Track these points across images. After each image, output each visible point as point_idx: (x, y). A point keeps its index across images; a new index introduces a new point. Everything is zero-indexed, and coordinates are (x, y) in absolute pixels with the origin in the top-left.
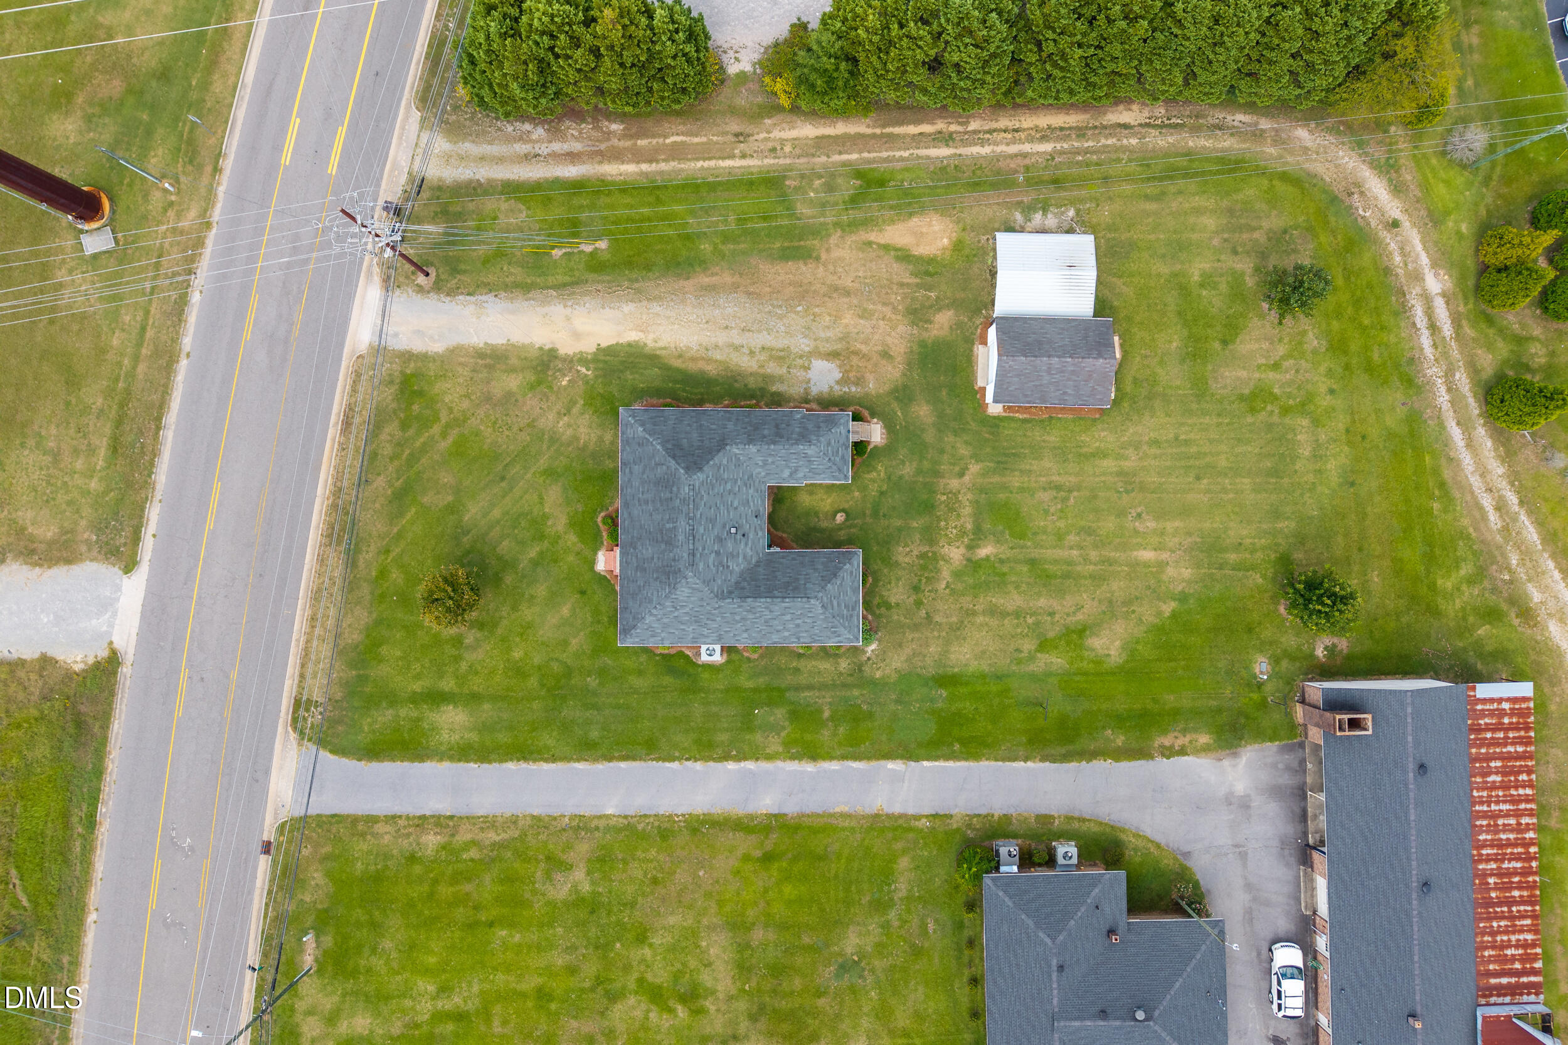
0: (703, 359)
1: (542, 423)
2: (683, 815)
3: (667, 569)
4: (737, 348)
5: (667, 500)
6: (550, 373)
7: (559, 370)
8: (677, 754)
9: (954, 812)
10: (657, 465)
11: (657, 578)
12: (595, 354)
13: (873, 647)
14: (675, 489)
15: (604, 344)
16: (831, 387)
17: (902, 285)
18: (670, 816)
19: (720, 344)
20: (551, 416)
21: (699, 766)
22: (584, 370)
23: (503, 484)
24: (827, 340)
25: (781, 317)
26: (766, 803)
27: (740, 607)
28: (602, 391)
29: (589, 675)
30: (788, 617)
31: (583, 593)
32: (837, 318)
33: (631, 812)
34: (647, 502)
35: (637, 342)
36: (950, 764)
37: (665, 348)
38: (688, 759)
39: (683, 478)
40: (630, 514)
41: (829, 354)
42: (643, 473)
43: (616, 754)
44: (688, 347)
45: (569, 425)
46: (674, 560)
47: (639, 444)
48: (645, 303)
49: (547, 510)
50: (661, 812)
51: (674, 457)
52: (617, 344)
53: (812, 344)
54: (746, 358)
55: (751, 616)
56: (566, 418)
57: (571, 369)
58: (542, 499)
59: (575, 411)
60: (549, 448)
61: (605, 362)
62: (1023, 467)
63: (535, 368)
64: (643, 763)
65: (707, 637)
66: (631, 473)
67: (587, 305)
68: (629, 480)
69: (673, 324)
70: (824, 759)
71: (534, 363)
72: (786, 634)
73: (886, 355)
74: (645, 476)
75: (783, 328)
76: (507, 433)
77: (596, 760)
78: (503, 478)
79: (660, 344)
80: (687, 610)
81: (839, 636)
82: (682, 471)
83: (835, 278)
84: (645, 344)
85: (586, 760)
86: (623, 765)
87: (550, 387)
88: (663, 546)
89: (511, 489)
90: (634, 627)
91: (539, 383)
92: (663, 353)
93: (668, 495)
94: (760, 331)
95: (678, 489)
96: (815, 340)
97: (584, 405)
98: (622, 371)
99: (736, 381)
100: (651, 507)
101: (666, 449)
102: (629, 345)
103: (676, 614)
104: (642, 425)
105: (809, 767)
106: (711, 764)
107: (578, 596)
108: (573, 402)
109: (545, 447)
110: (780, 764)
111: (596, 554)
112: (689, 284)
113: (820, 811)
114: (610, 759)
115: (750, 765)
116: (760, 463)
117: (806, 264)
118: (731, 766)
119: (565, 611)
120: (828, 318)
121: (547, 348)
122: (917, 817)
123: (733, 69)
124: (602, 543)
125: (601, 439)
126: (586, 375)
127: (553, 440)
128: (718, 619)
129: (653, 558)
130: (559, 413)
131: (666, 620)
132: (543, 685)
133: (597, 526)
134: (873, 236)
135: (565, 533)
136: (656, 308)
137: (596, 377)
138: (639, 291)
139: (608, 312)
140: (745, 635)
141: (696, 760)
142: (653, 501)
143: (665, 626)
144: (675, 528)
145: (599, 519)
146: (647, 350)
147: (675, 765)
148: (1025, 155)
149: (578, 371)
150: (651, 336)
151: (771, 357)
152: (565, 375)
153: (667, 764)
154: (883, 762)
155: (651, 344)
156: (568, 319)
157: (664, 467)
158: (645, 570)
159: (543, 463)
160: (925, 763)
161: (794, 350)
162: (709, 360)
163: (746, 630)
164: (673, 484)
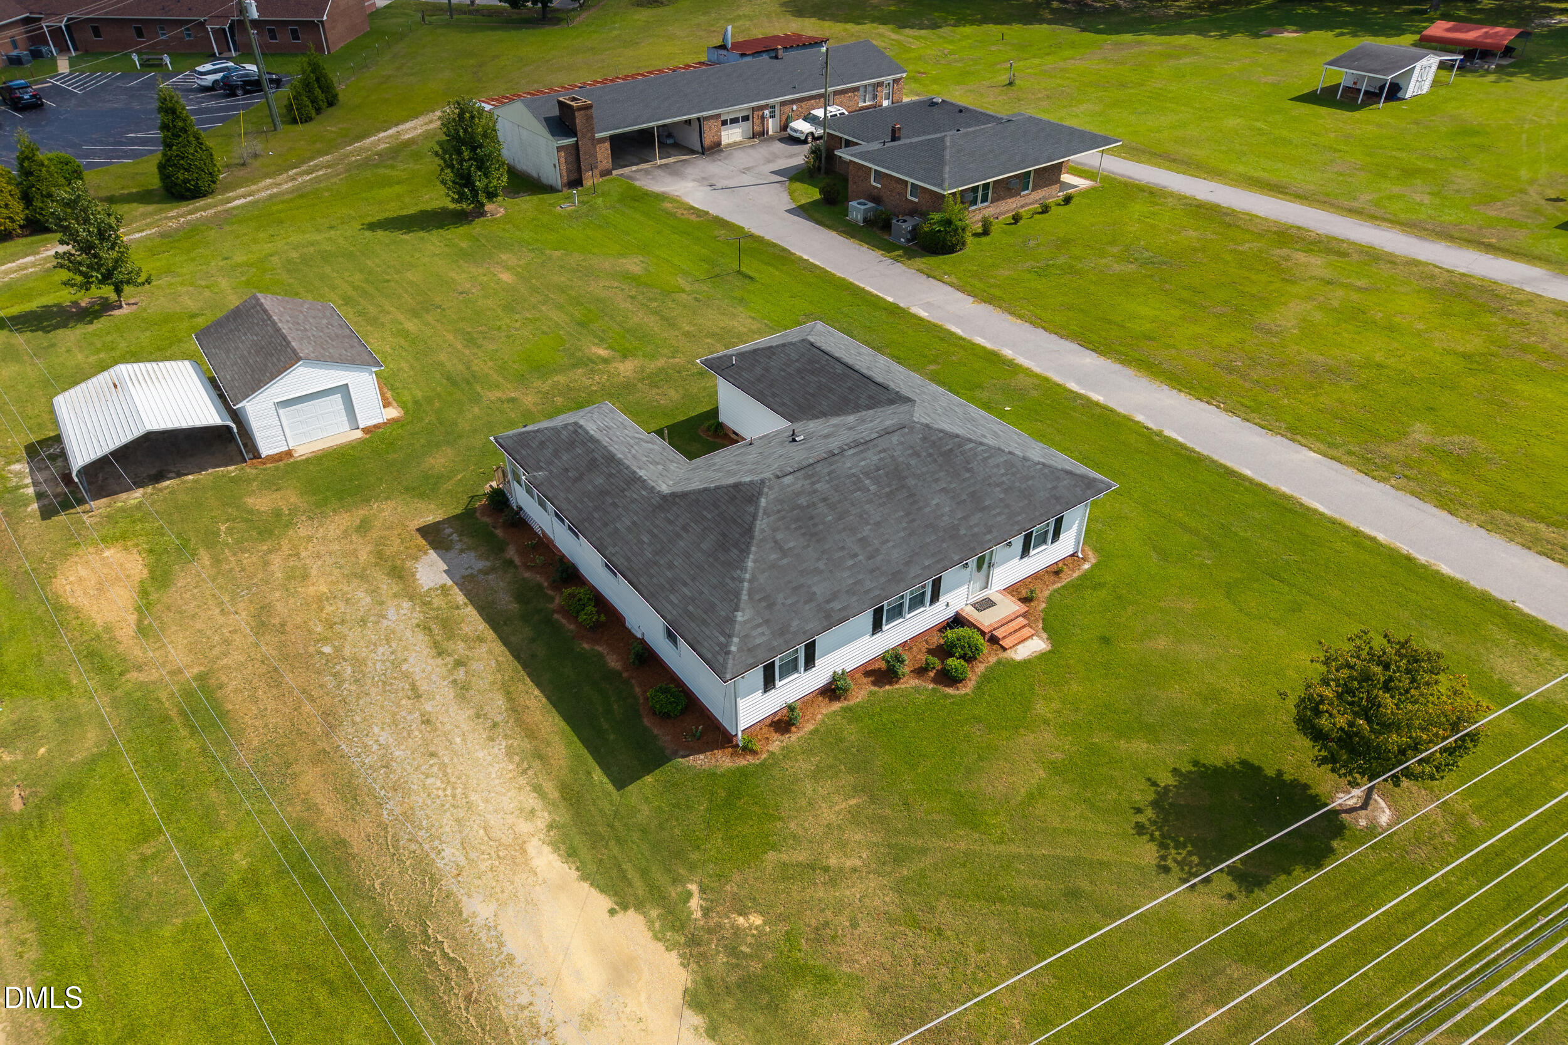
0: (519, 722)
1: (886, 900)
2: (1208, 403)
3: (940, 460)
4: (463, 690)
6: (756, 967)
7: (733, 951)
9: (911, 271)
10: (784, 553)
11: (968, 470)
12: (639, 906)
14: (803, 501)
15: (602, 902)
16: (462, 551)
17: (217, 561)
18: (1228, 412)
19: (471, 712)
20: (852, 892)
21: (1140, 418)
22: (695, 903)
23: (1085, 885)
24: (374, 591)
25: (358, 663)
26: (1089, 360)
28: (718, 839)
31: (1106, 640)
32: (320, 599)
33: (1281, 440)
34: (863, 541)
35: (555, 846)
36: (869, 289)
37: (537, 789)
38: (1147, 429)
39: (772, 495)
40: (908, 564)
41: (400, 577)
42: (821, 572)
43: (1247, 484)
44: (510, 753)
45: (842, 845)
46: (917, 454)
48: (449, 884)
49: (1042, 774)
50: (1237, 419)
51: (749, 531)
52: (584, 878)
53: (391, 604)
54: (474, 666)
56: (832, 862)
57: (710, 931)
58: (1031, 796)
59: (801, 856)
60: (924, 851)
61: (645, 873)
62: (461, 367)
63: (773, 1008)
66: (834, 597)
67: (523, 1000)
68: (850, 592)
69: (470, 806)
70: (984, 348)
71: (760, 1019)
73: (363, 527)
74: (821, 565)
75: (381, 650)
76: (974, 957)
77: (1286, 497)
78: (1074, 894)
79: (531, 800)
82: (763, 502)
83: (237, 638)
84: (550, 827)
85: (1302, 505)
86: (1247, 473)
87: (790, 938)
89: (1076, 862)
91: (799, 972)
92: (550, 787)
93: (822, 508)
94: (407, 676)
95: (798, 494)
96: (382, 603)
97: (773, 848)
98: (644, 831)
99: (533, 656)
100: (866, 531)
101: (745, 552)
102: (572, 855)
104: (731, 621)
105: (1008, 353)
106: (1121, 411)
107: (1121, 643)
108: (786, 873)
109: (926, 862)
110: (1037, 371)
112: (356, 836)
113: (1039, 330)
114: (1261, 486)
115: (1074, 387)
117: (221, 686)
118: (1097, 398)
119: (1160, 644)
120: (329, 609)
121: (695, 1019)
122: (949, 284)
124: (997, 664)
125: (816, 775)
126: (703, 891)
127: (899, 855)
130: (833, 883)
133: (978, 687)
134: (126, 631)
135: (1046, 723)
136: (450, 855)
137: (692, 867)
138: (423, 912)
139: (516, 942)
141: (1137, 423)
144: (867, 474)
146: (564, 816)
147: (1173, 435)
149: (706, 912)
150: (524, 827)
151: (451, 636)
152: (737, 931)
153: (1181, 440)
154: (929, 319)
155: (544, 818)
156: (588, 1020)
157: (779, 536)
158: (973, 494)
159: (963, 842)
160: (890, 299)
161: (418, 616)
162: (515, 710)
164: (799, 507)
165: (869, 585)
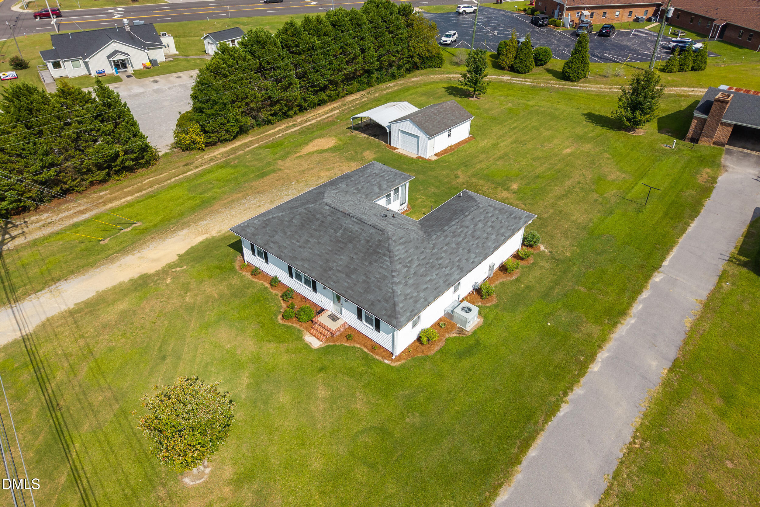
1: (170, 308)
2: (635, 437)
5: (320, 225)
6: (151, 285)
7: (158, 279)
8: (553, 399)
9: (721, 268)
11: (370, 263)
12: (179, 259)
13: (542, 248)
14: (318, 216)
15: (182, 252)
17: (333, 157)
18: (630, 450)
20: (175, 300)
21: (578, 391)
22: (178, 269)
25: (287, 189)
27: (446, 236)
28: (204, 268)
29: (404, 418)
30: (480, 225)
31: (322, 369)
32: (318, 176)
33: (604, 485)
34: (307, 241)
35: (206, 239)
36: (672, 254)
38: (565, 394)
42: (285, 233)
43: (515, 450)
45: (195, 295)
46: (368, 241)
47: (264, 227)
48: (194, 225)
50: (621, 455)
52: (192, 247)
55: (460, 239)
57: (167, 274)
58: (216, 344)
59: (192, 287)
60: (191, 315)
61: (192, 257)
62: (476, 162)
63: (135, 290)
64: (542, 433)
65: (451, 274)
66: (276, 243)
67: (151, 246)
68: (279, 247)
69: (223, 221)
70: (628, 309)
71: (132, 288)
72: (493, 237)
74: (289, 233)
76: (142, 332)
77: (507, 475)
79: (223, 232)
80: (416, 263)
81: (520, 218)
82: (312, 206)
83: (298, 169)
84: (213, 237)
85: (501, 485)
86: (533, 452)
87: (159, 290)
88: (350, 245)
89: (179, 358)
90: (395, 305)
91: (146, 293)
93: (317, 223)
94: (281, 198)
95: (321, 213)
97: (197, 280)
100: (313, 240)
102: (202, 243)
103: (412, 271)
106: (583, 380)
107: (321, 375)
108: (186, 285)
109: (186, 317)
110: (614, 336)
111: (303, 340)
112: (214, 207)
113: (684, 336)
114: (515, 461)
115: (602, 355)
116: (356, 192)
117: (276, 173)
118: (595, 367)
119: (322, 392)
120: (313, 178)
121: (136, 277)
122: (718, 288)
123: (160, 154)
124: (300, 331)
126: (183, 270)
127: (189, 309)
128: (443, 255)
129: (352, 259)
130: (180, 295)
131: (411, 282)
132: (372, 466)
134: (298, 155)
135: (260, 348)
136: (204, 223)
137: (192, 266)
138: (184, 224)
139: (170, 240)
140: (473, 256)
141: (571, 388)
142: (312, 236)
143: (416, 286)
144: (345, 229)
145: (280, 321)
147: (564, 409)
148: (332, 116)
149: (175, 272)
150: (214, 232)
152: (165, 279)
153: (561, 414)
154: (651, 282)
155: (217, 235)
156: (141, 258)
157: (297, 217)
159: (194, 325)
160: (665, 263)
163: (469, 251)
164: (314, 216)
165: (286, 251)
